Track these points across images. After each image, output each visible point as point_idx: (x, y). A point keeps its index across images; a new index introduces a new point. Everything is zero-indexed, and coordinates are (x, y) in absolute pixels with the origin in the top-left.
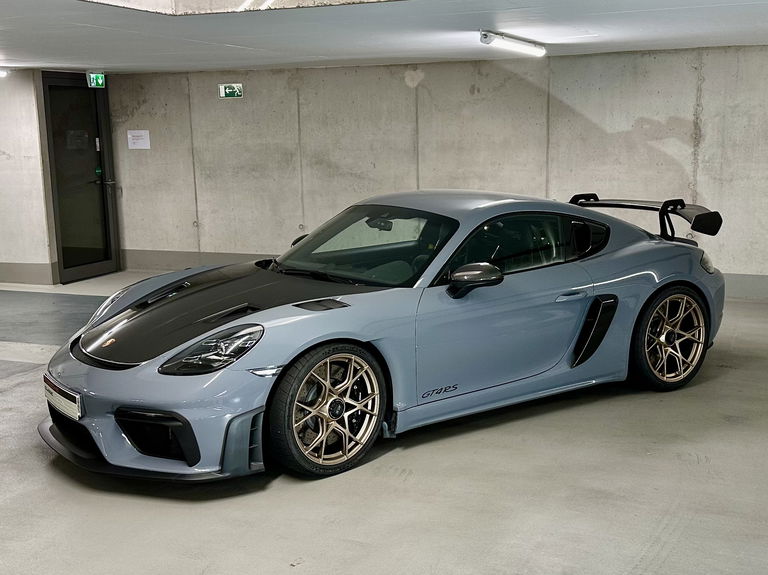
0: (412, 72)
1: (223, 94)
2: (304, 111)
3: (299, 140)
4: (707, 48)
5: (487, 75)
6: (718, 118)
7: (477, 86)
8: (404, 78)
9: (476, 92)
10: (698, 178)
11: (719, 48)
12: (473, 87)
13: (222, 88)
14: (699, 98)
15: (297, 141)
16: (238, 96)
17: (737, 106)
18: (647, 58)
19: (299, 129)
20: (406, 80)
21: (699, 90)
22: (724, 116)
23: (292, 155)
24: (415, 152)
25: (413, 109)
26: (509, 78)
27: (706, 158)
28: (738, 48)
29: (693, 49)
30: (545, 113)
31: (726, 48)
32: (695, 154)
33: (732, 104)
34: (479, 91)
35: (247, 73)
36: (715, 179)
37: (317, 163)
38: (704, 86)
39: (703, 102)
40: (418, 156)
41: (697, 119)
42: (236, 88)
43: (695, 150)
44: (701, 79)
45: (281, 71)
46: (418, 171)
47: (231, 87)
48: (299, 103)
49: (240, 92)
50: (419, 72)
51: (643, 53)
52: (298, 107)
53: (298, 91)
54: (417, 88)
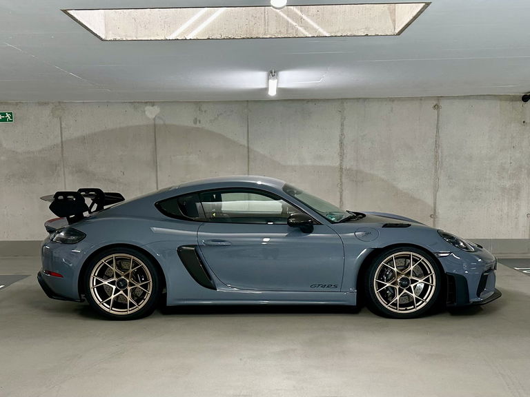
0: (151, 108)
3: (62, 154)
4: (346, 99)
5: (205, 111)
6: (354, 143)
7: (198, 119)
8: (144, 112)
9: (198, 122)
10: (343, 180)
11: (354, 99)
12: (196, 119)
14: (342, 130)
15: (60, 155)
16: (9, 121)
17: (364, 135)
18: (310, 104)
20: (146, 113)
21: (342, 125)
22: (357, 142)
23: (56, 165)
24: (155, 165)
26: (221, 114)
28: (365, 99)
29: (339, 99)
30: (246, 138)
31: (358, 99)
32: (341, 165)
33: (362, 134)
34: (200, 122)
35: (17, 104)
36: (353, 181)
37: (77, 172)
38: (345, 123)
39: (345, 132)
40: (157, 166)
41: (341, 143)
42: (8, 115)
43: (341, 163)
44: (343, 118)
45: (46, 104)
46: (157, 177)
47: (4, 114)
48: (61, 128)
49: (11, 118)
50: (156, 107)
51: (308, 101)
52: (61, 130)
53: (60, 118)
54: (154, 119)
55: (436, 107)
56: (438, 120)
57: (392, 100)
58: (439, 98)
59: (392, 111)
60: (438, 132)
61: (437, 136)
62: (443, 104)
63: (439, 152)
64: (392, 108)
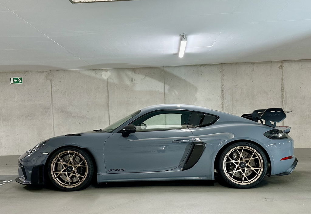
0: (105, 73)
1: (12, 82)
2: (54, 89)
3: (52, 102)
4: (224, 64)
5: (138, 74)
6: (230, 90)
7: (134, 78)
8: (101, 75)
13: (12, 80)
14: (222, 82)
15: (51, 102)
16: (20, 83)
17: (237, 85)
18: (202, 68)
19: (52, 97)
20: (103, 75)
21: (222, 79)
22: (232, 89)
23: (48, 109)
25: (106, 88)
27: (227, 105)
28: (236, 64)
29: (219, 64)
30: (163, 89)
31: (231, 64)
32: (222, 104)
33: (235, 85)
34: (135, 80)
35: (25, 72)
37: (61, 112)
38: (224, 78)
39: (224, 84)
40: (109, 107)
41: (222, 91)
42: (19, 79)
43: (222, 103)
44: (223, 75)
45: (42, 72)
46: (109, 114)
47: (17, 79)
48: (51, 86)
49: (21, 81)
50: (108, 72)
51: (201, 65)
52: (51, 87)
53: (51, 80)
54: (107, 79)
55: (281, 67)
56: (282, 75)
57: (253, 63)
58: (282, 62)
59: (253, 70)
60: (282, 82)
61: (282, 85)
62: (285, 65)
63: (284, 94)
64: (253, 68)
